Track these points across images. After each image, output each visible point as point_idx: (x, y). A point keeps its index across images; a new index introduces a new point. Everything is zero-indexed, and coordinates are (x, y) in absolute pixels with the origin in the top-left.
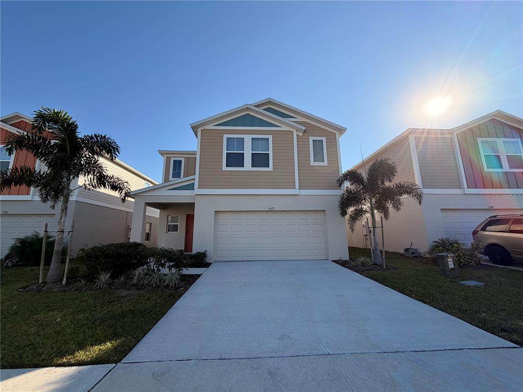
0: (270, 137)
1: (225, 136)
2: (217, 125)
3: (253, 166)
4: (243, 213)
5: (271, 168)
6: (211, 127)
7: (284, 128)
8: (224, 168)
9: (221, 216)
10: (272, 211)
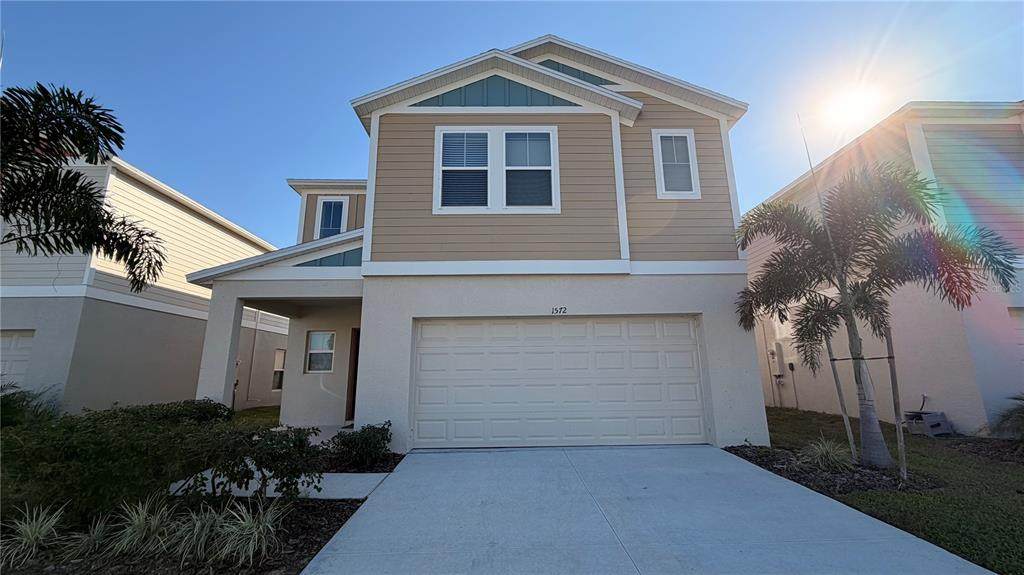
0: (553, 131)
1: (440, 131)
2: (420, 104)
3: (509, 203)
4: (486, 323)
5: (556, 207)
6: (403, 108)
7: (587, 108)
8: (437, 208)
9: (429, 331)
10: (560, 317)
